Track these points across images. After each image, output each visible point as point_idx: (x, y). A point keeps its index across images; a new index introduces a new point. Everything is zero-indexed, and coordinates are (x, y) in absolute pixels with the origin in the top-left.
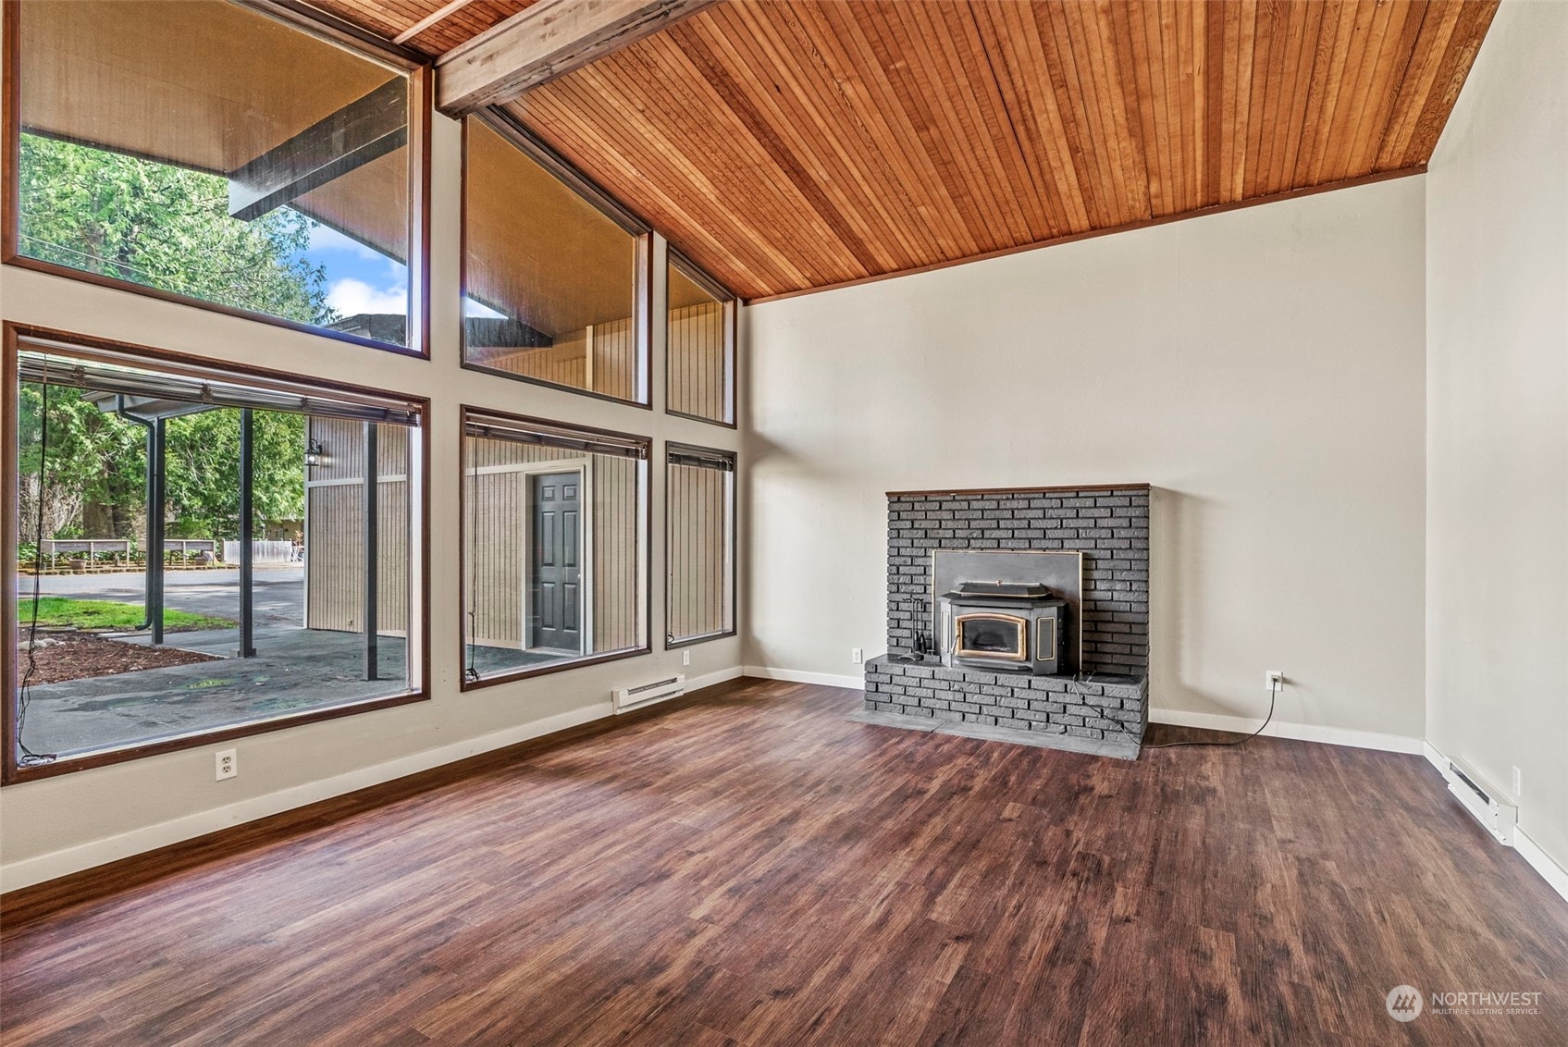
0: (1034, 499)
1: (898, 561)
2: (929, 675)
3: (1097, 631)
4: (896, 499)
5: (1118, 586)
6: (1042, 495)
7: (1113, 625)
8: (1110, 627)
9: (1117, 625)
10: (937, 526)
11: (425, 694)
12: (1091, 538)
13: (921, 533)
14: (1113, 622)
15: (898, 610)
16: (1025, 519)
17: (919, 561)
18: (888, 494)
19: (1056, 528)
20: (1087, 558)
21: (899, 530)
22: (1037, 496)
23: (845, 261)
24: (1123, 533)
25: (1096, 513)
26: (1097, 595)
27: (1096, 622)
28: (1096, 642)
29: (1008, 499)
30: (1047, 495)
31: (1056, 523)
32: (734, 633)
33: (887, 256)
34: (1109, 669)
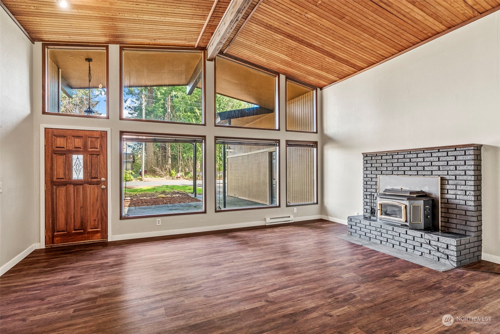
0: (419, 153)
1: (367, 179)
2: (369, 224)
3: (448, 213)
4: (366, 156)
5: (459, 192)
6: (422, 152)
7: (457, 211)
8: (455, 211)
9: (459, 211)
10: (381, 166)
11: (205, 212)
12: (446, 170)
13: (375, 169)
14: (456, 209)
15: (367, 198)
16: (415, 162)
17: (374, 180)
18: (362, 154)
19: (429, 166)
20: (442, 179)
21: (367, 167)
22: (420, 152)
23: (346, 69)
24: (461, 168)
25: (448, 158)
26: (448, 196)
27: (448, 209)
28: (448, 218)
29: (408, 154)
30: (425, 152)
31: (429, 164)
32: (317, 203)
33: (360, 63)
34: (455, 231)
